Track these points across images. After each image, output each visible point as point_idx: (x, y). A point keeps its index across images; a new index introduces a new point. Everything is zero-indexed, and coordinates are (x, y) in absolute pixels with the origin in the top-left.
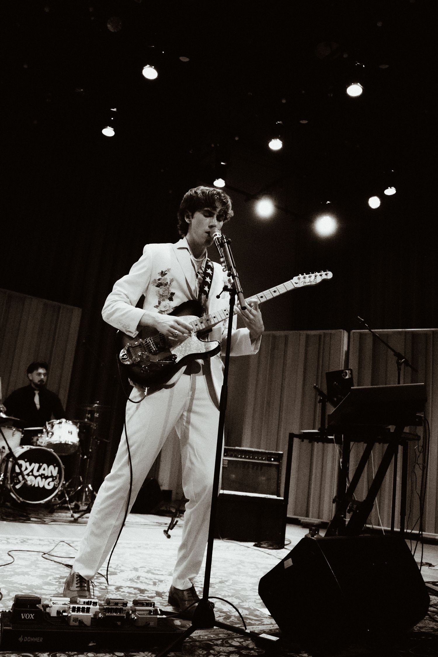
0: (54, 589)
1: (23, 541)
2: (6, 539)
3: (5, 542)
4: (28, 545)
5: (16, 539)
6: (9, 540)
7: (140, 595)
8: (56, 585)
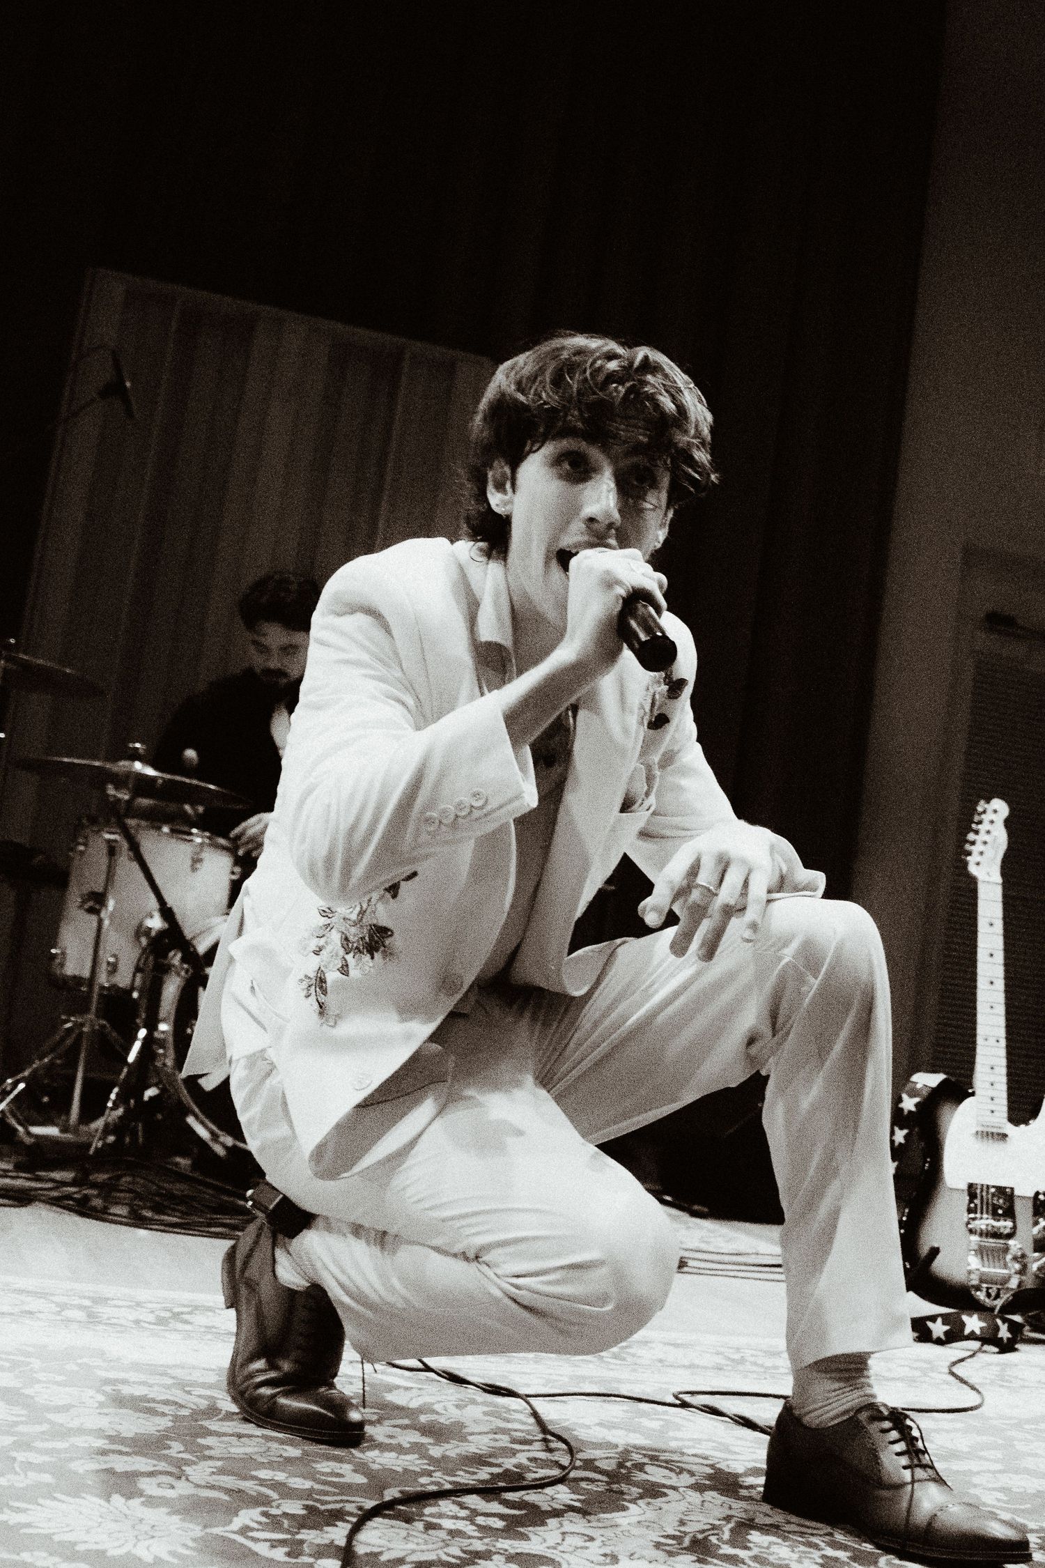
1: (168, 1314)
2: (87, 1303)
3: (79, 1315)
4: (188, 1335)
5: (139, 1304)
6: (99, 1309)
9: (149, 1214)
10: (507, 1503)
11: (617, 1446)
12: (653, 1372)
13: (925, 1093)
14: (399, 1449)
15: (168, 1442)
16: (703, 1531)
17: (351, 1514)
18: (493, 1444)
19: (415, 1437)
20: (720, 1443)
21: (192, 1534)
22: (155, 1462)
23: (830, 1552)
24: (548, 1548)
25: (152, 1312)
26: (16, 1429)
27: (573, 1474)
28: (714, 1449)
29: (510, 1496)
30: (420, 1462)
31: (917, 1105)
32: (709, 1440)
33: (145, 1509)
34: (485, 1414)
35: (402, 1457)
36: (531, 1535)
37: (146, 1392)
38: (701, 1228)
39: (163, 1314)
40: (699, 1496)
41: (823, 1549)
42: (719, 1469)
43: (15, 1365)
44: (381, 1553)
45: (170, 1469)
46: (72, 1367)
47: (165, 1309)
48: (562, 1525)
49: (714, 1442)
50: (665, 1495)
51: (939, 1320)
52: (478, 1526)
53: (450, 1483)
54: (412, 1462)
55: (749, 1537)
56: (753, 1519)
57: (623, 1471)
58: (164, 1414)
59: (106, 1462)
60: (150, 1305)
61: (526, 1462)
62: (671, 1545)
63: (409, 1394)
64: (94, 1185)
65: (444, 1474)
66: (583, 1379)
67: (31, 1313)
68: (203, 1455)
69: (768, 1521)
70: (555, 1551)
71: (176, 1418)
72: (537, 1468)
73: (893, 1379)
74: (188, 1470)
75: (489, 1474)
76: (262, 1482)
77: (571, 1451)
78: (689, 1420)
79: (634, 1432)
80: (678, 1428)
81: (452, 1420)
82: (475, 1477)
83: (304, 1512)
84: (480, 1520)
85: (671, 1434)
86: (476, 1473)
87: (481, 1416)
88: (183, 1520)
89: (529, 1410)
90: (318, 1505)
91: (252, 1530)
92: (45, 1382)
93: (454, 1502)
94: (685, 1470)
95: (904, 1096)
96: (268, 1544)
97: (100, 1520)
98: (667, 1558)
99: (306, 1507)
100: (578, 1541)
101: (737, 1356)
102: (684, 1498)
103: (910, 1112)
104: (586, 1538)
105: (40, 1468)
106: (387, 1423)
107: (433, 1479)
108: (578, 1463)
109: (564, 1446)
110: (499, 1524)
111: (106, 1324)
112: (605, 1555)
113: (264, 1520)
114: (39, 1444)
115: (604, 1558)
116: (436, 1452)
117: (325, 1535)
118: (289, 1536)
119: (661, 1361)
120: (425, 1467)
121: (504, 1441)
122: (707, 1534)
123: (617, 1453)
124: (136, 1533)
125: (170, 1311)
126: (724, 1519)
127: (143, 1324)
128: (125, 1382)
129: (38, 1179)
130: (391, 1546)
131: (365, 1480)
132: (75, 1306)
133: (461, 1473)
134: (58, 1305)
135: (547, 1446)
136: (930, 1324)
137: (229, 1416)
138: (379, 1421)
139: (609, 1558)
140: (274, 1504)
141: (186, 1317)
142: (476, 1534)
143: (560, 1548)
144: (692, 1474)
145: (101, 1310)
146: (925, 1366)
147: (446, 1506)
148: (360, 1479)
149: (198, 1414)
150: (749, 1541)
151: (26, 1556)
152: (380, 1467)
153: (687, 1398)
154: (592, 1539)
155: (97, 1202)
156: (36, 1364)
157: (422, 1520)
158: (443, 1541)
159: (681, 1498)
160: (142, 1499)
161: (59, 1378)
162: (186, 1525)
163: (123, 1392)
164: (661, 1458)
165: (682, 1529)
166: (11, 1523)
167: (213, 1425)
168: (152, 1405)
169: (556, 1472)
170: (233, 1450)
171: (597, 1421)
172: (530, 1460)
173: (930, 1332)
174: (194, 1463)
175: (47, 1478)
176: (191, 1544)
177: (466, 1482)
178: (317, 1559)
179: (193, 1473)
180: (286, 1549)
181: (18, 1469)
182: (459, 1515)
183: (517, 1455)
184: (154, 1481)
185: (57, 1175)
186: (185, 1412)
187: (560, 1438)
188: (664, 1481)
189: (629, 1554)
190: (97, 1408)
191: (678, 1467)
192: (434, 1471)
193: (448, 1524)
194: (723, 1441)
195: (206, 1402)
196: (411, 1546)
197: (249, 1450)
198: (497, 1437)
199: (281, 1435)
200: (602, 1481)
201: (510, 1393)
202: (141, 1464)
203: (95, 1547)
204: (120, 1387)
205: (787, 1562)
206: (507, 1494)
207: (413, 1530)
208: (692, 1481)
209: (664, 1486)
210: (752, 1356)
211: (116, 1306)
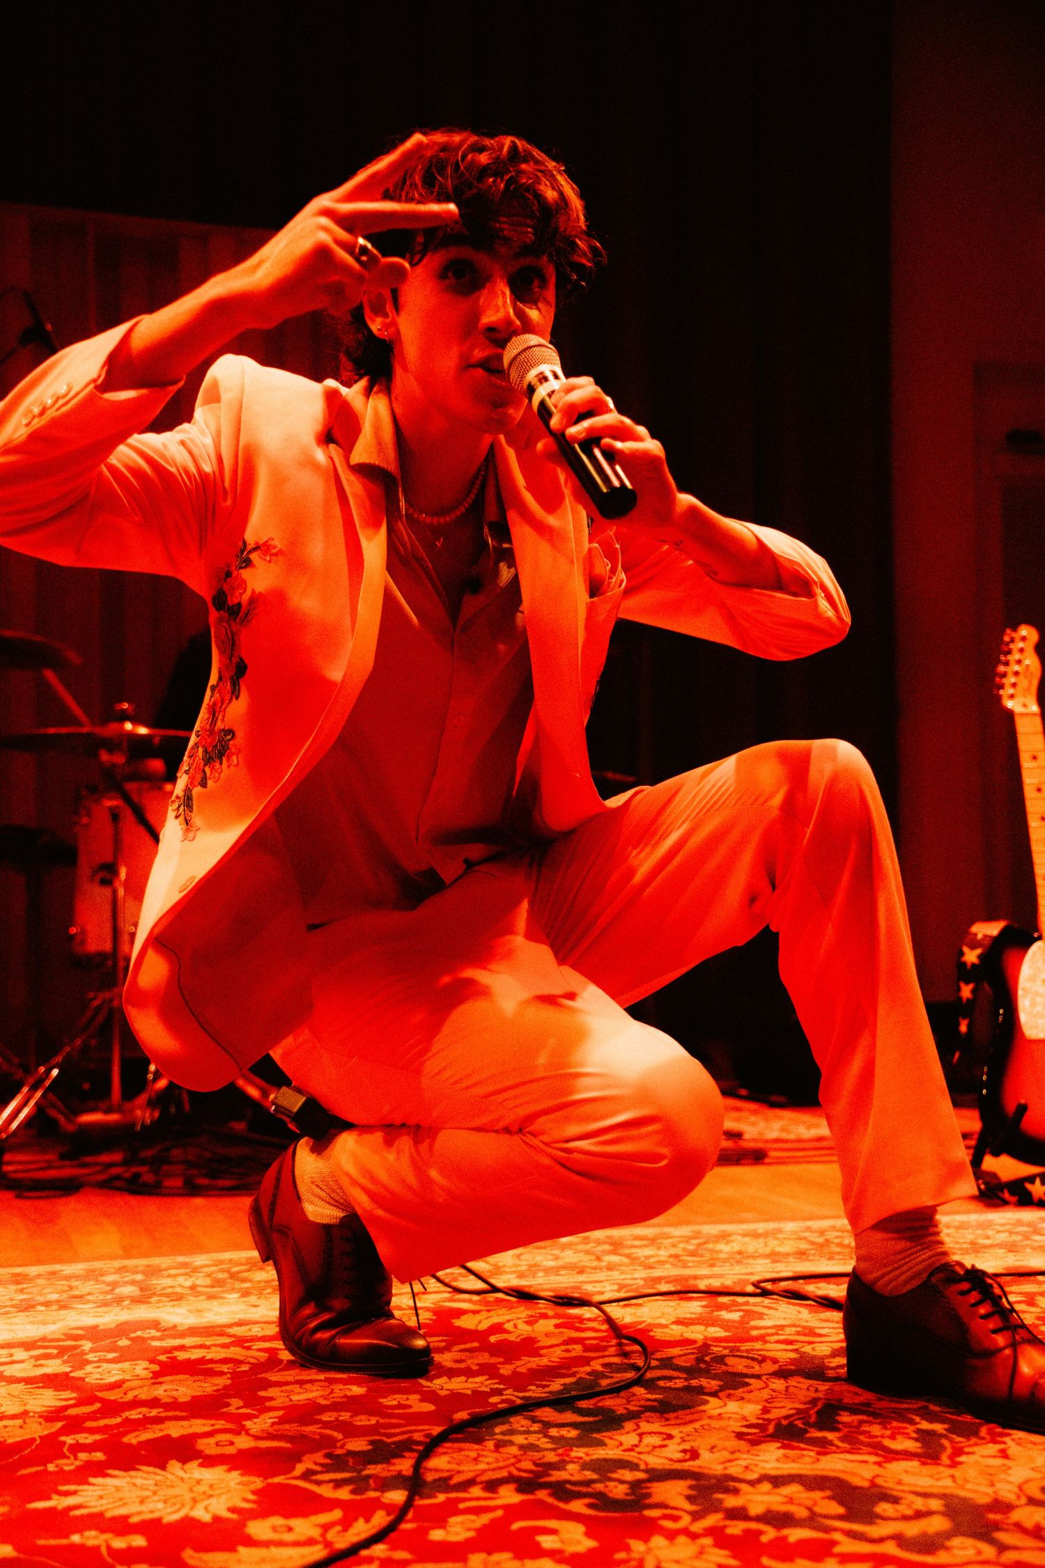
0: (316, 1533)
2: (140, 1277)
3: (132, 1291)
5: (195, 1270)
7: (850, 1534)
8: (330, 1504)
9: (203, 1181)
10: (581, 1412)
11: (694, 1342)
12: (732, 1265)
13: (987, 942)
14: (469, 1373)
15: (228, 1400)
16: (786, 1417)
17: (418, 1443)
18: (567, 1355)
19: (485, 1358)
20: (804, 1327)
21: (253, 1487)
22: (213, 1422)
23: (925, 1425)
24: (625, 1450)
25: (209, 1276)
26: (66, 1413)
27: (649, 1375)
28: (798, 1333)
29: (584, 1404)
30: (490, 1382)
31: (979, 957)
32: (794, 1326)
33: (203, 1470)
34: (557, 1326)
35: (470, 1380)
36: (607, 1441)
37: (204, 1355)
38: (781, 1118)
39: (221, 1276)
40: (784, 1382)
41: (919, 1423)
42: (805, 1353)
43: (62, 1351)
44: (450, 1477)
45: (229, 1426)
46: (124, 1342)
47: (222, 1271)
48: (639, 1427)
49: (799, 1326)
50: (748, 1384)
51: (1038, 1181)
52: (550, 1437)
53: (522, 1398)
54: (481, 1383)
55: (838, 1418)
56: (842, 1400)
57: (702, 1366)
58: (221, 1374)
59: (161, 1430)
60: (207, 1270)
61: (599, 1368)
62: (755, 1434)
63: (479, 1317)
64: (142, 1162)
65: (514, 1391)
66: (659, 1280)
67: (81, 1297)
68: (262, 1406)
69: (857, 1400)
70: (632, 1454)
71: (235, 1375)
72: (612, 1372)
73: (992, 1246)
74: (248, 1424)
75: (562, 1385)
76: (326, 1425)
77: (646, 1353)
78: (770, 1308)
79: (713, 1325)
80: (761, 1316)
81: (521, 1337)
82: (547, 1390)
83: (370, 1447)
84: (554, 1432)
85: (753, 1323)
86: (548, 1386)
87: (552, 1329)
88: (242, 1475)
89: (602, 1317)
90: (385, 1439)
91: (315, 1473)
92: (95, 1362)
93: (526, 1418)
94: (767, 1357)
95: (965, 949)
96: (331, 1485)
97: (155, 1488)
98: (750, 1448)
99: (371, 1443)
100: (656, 1440)
101: (821, 1240)
102: (767, 1386)
103: (973, 965)
104: (665, 1436)
105: (89, 1448)
106: (456, 1348)
107: (504, 1397)
108: (654, 1363)
109: (637, 1348)
110: (573, 1433)
111: (161, 1295)
112: (684, 1451)
113: (327, 1461)
114: (89, 1424)
115: (683, 1454)
116: (506, 1370)
117: (392, 1468)
118: (355, 1474)
119: (740, 1253)
120: (496, 1386)
121: (577, 1350)
122: (792, 1419)
123: (694, 1348)
124: (192, 1495)
125: (228, 1271)
126: (809, 1402)
127: (199, 1289)
128: (182, 1348)
129: (85, 1165)
130: (462, 1468)
131: (432, 1408)
132: (127, 1282)
133: (533, 1388)
134: (108, 1284)
135: (621, 1350)
136: (1029, 1186)
137: (290, 1365)
138: (447, 1349)
139: (688, 1453)
140: (338, 1444)
141: (245, 1275)
142: (550, 1446)
143: (637, 1449)
144: (775, 1361)
145: (155, 1282)
146: (1025, 1229)
147: (519, 1422)
148: (428, 1407)
149: (258, 1367)
150: (839, 1422)
151: (76, 1538)
152: (448, 1392)
153: (768, 1286)
154: (670, 1437)
155: (149, 1178)
156: (87, 1345)
157: (494, 1439)
158: (515, 1457)
159: (765, 1385)
160: (200, 1461)
161: (111, 1356)
162: (245, 1479)
163: (179, 1358)
164: (742, 1348)
165: (766, 1416)
166: (60, 1507)
167: (274, 1377)
168: (210, 1366)
169: (630, 1375)
170: (295, 1398)
171: (674, 1320)
172: (604, 1365)
173: (1029, 1194)
174: (257, 1417)
175: (99, 1456)
176: (251, 1497)
177: (538, 1395)
178: (383, 1492)
179: (254, 1426)
180: (351, 1487)
181: (67, 1454)
182: (532, 1429)
183: (592, 1363)
184: (212, 1440)
185: (105, 1158)
186: (245, 1368)
187: (635, 1341)
188: (745, 1371)
189: (709, 1447)
190: (151, 1378)
191: (760, 1355)
192: (505, 1389)
193: (520, 1439)
194: (808, 1324)
195: (267, 1355)
196: (482, 1466)
197: (310, 1395)
198: (570, 1347)
199: (344, 1376)
200: (680, 1378)
201: (583, 1302)
202: (199, 1426)
203: (150, 1516)
204: (176, 1354)
205: (879, 1439)
206: (582, 1402)
207: (484, 1450)
208: (776, 1367)
209: (746, 1376)
210: (837, 1237)
211: (169, 1276)
